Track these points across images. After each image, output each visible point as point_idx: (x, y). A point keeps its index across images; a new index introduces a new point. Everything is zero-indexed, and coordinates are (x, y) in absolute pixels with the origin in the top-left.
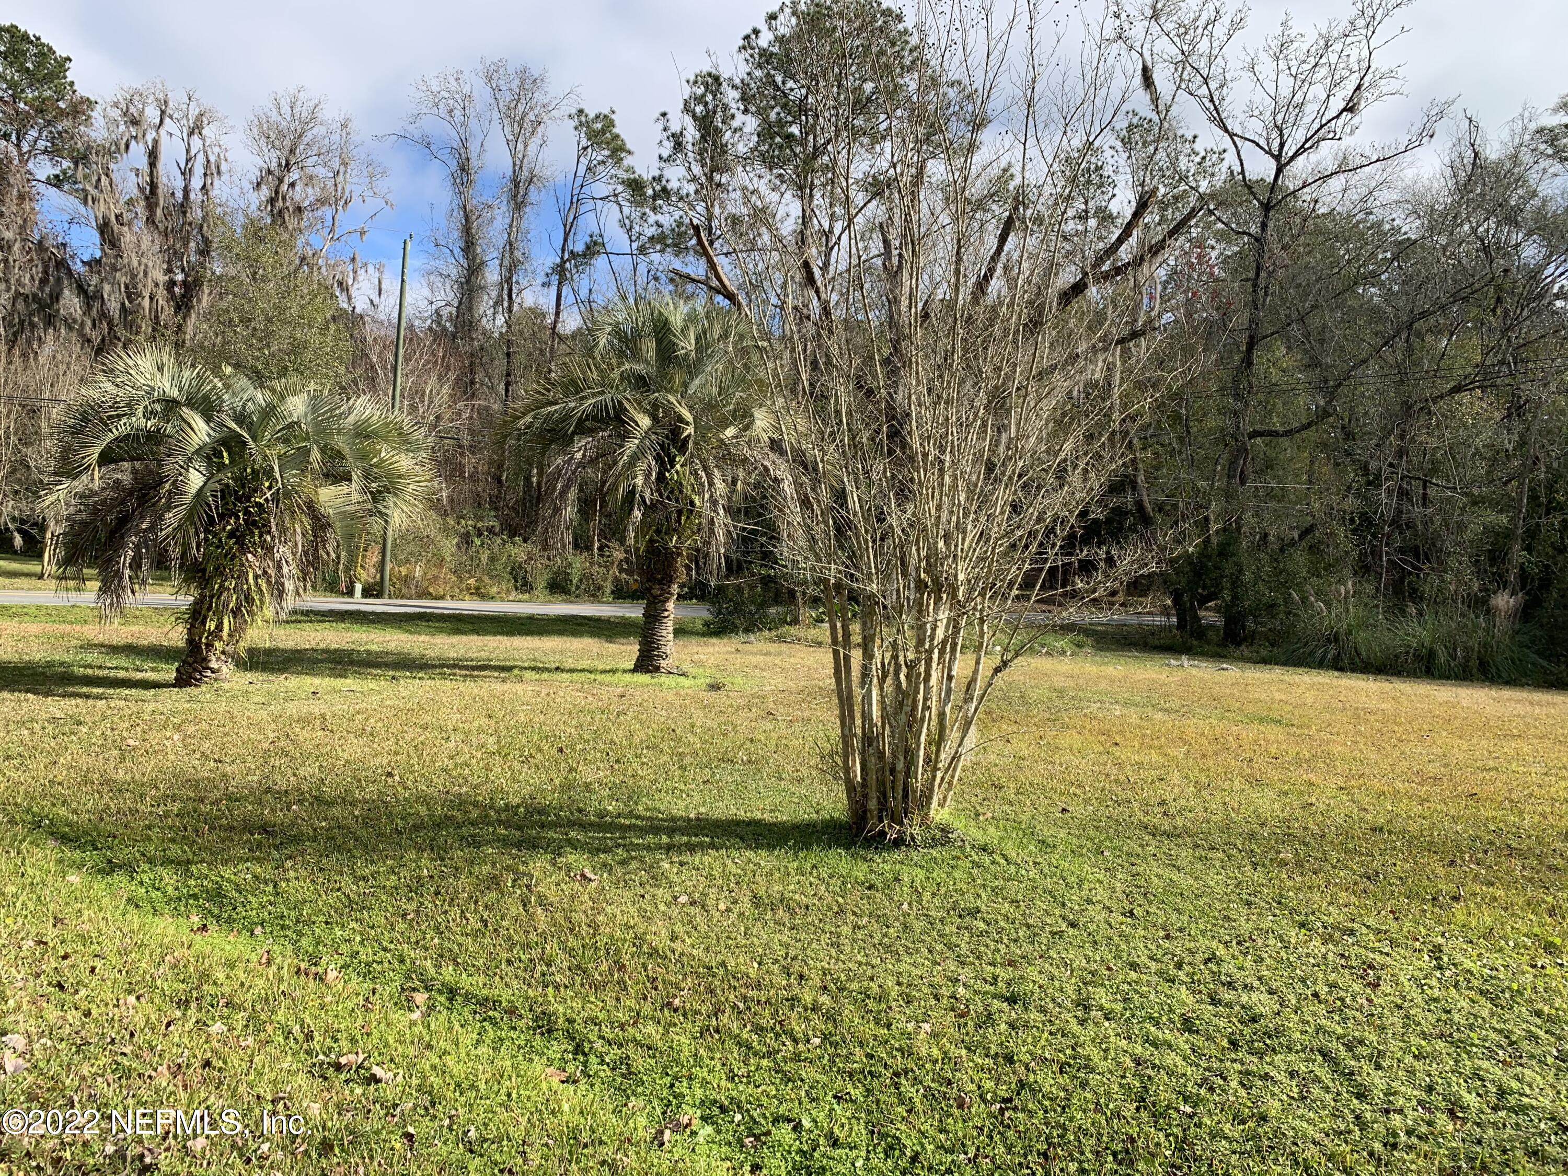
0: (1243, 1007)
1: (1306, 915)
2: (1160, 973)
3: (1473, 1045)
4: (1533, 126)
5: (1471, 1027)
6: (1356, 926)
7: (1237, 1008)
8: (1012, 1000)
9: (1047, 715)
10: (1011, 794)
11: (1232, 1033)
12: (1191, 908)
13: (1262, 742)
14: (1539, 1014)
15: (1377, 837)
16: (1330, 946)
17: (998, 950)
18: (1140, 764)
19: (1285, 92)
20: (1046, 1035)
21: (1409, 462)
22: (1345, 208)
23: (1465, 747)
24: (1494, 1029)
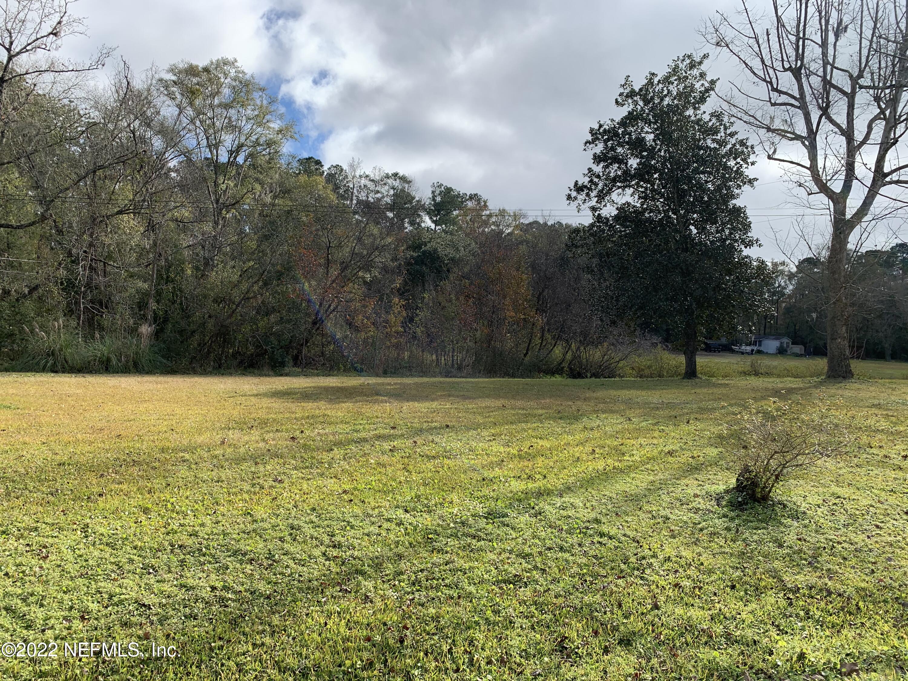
1: (8, 525)
3: (98, 575)
4: (157, 76)
5: (98, 566)
6: (39, 524)
14: (135, 548)
15: (62, 467)
16: (21, 541)
19: (13, 9)
21: (96, 251)
22: (54, 93)
23: (120, 410)
24: (112, 563)
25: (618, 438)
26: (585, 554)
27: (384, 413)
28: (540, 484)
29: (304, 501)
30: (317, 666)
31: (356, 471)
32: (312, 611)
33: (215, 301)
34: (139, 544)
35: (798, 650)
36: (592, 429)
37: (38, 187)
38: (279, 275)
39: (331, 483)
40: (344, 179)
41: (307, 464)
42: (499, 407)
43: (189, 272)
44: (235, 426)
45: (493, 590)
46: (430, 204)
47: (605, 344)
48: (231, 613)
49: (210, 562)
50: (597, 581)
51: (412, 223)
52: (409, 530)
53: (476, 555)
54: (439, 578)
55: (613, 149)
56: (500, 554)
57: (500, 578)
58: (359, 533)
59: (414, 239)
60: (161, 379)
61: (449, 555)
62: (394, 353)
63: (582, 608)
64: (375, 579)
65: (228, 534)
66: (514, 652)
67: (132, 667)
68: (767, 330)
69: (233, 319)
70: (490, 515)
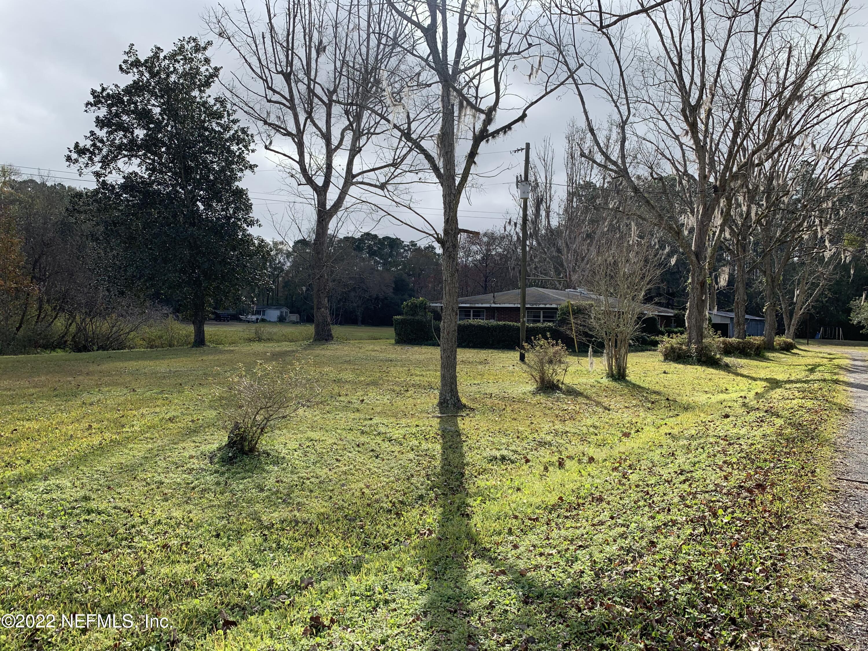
25: (119, 410)
26: (69, 535)
28: (21, 470)
35: (268, 578)
36: (91, 404)
47: (114, 316)
50: (79, 561)
55: (117, 115)
68: (270, 302)
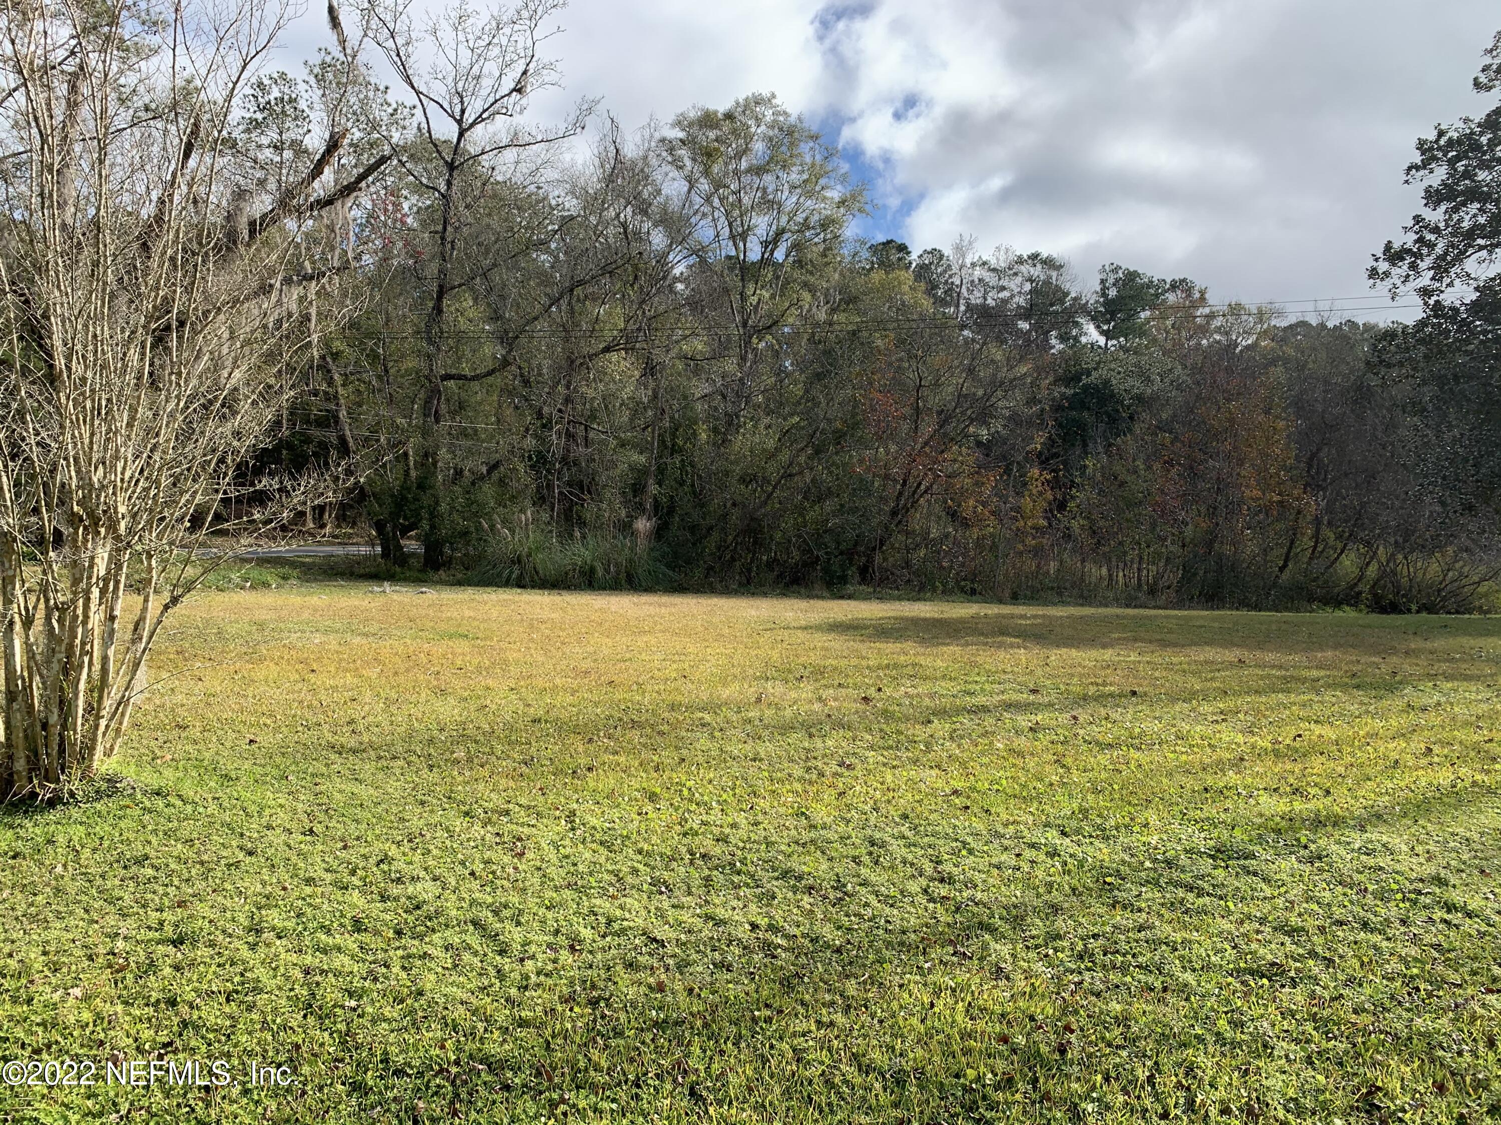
0: (409, 898)
1: (471, 804)
2: (334, 884)
3: (592, 888)
4: (657, 136)
5: (591, 874)
6: (511, 806)
7: (403, 900)
8: (178, 942)
9: (244, 649)
10: (196, 733)
11: (398, 924)
12: (369, 815)
13: (450, 656)
14: (640, 852)
15: (538, 726)
16: (489, 828)
17: (166, 894)
18: (335, 688)
19: (465, 63)
20: (213, 967)
21: (574, 409)
22: (518, 179)
23: (610, 644)
24: (608, 871)
25: (1481, 728)
26: (1415, 939)
27: (1017, 665)
28: (1318, 804)
29: (889, 802)
30: (920, 1072)
31: (973, 760)
32: (909, 981)
33: (742, 480)
34: (646, 847)
36: (1424, 709)
37: (497, 319)
38: (839, 437)
39: (931, 776)
40: (945, 271)
41: (890, 742)
42: (1231, 663)
43: (704, 436)
44: (775, 675)
45: (1229, 984)
46: (1097, 302)
47: (1450, 550)
48: (782, 968)
49: (747, 885)
50: (1441, 993)
51: (1063, 338)
52: (1070, 866)
53: (1195, 920)
54: (1127, 953)
55: (1468, 174)
56: (1242, 922)
57: (1242, 965)
58: (983, 864)
59: (1068, 365)
60: (665, 599)
61: (1144, 915)
62: (1031, 565)
63: (1410, 1039)
64: (1014, 942)
65: (773, 843)
66: (1275, 1101)
67: (642, 1030)
69: (769, 508)
70: (1220, 853)
